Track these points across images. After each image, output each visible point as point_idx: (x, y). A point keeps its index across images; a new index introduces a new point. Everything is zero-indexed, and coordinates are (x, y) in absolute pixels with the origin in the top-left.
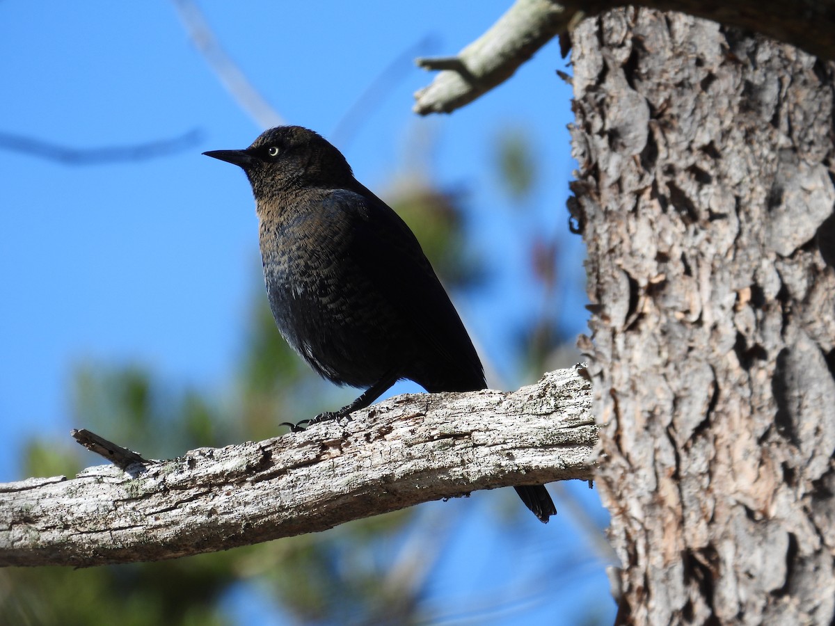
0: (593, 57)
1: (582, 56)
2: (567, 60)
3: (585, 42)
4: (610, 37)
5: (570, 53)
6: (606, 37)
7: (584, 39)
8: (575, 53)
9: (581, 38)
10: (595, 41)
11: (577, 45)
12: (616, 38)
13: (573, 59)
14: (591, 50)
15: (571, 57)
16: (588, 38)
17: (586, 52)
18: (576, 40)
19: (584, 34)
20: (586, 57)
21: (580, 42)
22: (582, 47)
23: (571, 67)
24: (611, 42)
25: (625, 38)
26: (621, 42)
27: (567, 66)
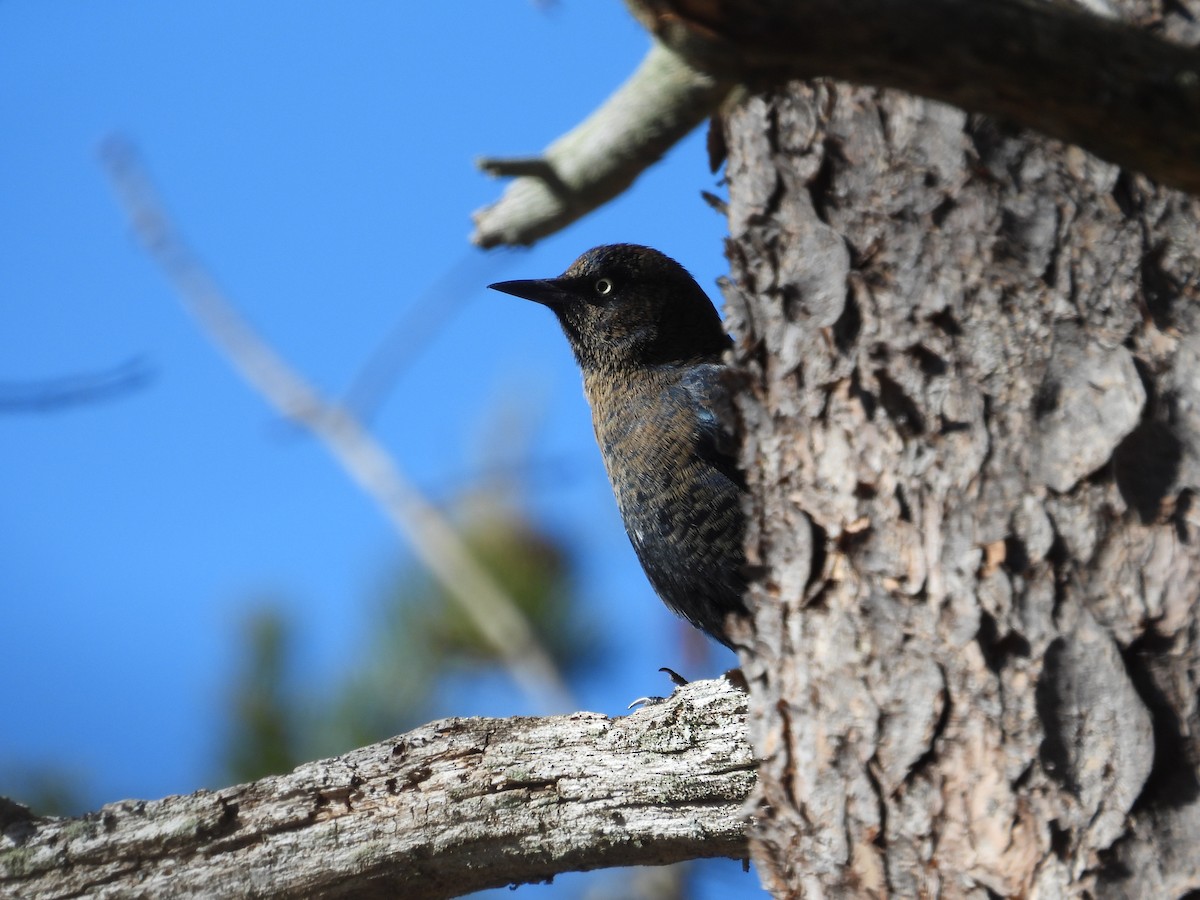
0: (760, 171)
1: (743, 169)
2: (719, 176)
3: (748, 147)
4: (789, 139)
5: (724, 165)
6: (782, 138)
7: (747, 143)
8: (732, 165)
9: (742, 140)
10: (765, 145)
11: (736, 151)
12: (798, 140)
13: (729, 174)
14: (758, 159)
15: (726, 170)
16: (753, 140)
17: (750, 162)
18: (734, 144)
19: (747, 134)
20: (750, 170)
21: (741, 147)
22: (743, 155)
23: (725, 186)
24: (790, 146)
25: (813, 140)
26: (806, 147)
27: (720, 184)
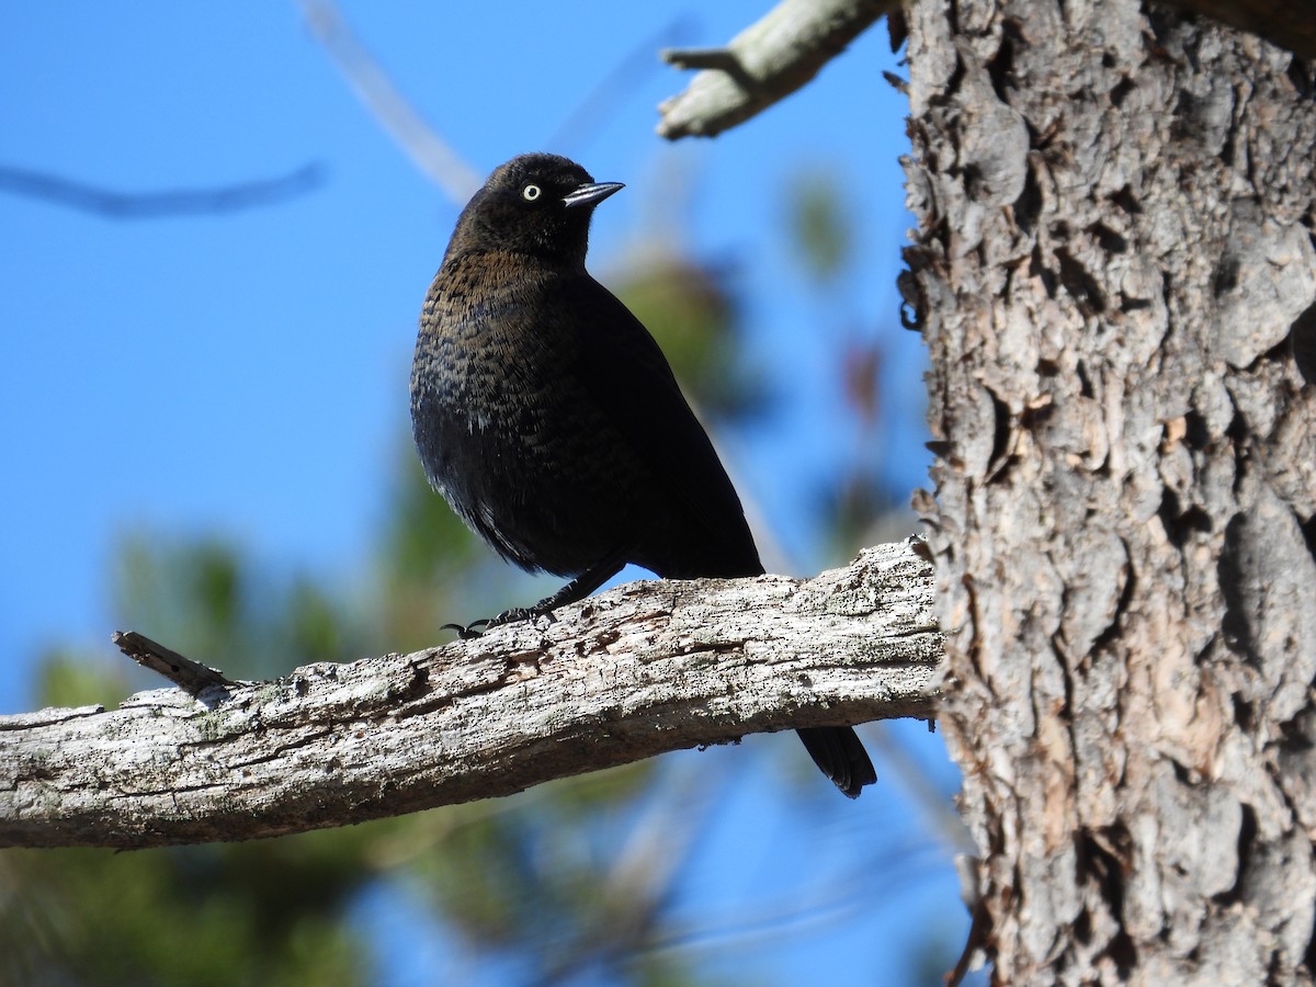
0: (940, 51)
1: (924, 49)
2: (900, 56)
3: (928, 27)
4: (968, 19)
5: (904, 45)
6: (962, 19)
7: (927, 23)
8: (913, 45)
9: (922, 20)
10: (945, 25)
11: (916, 31)
12: (977, 21)
13: (909, 54)
14: (938, 39)
15: (906, 50)
16: (933, 21)
17: (930, 42)
18: (914, 24)
19: (927, 15)
20: (930, 51)
21: (921, 28)
22: (923, 35)
23: (906, 66)
24: (969, 27)
25: (992, 21)
26: (985, 27)
27: (900, 64)
